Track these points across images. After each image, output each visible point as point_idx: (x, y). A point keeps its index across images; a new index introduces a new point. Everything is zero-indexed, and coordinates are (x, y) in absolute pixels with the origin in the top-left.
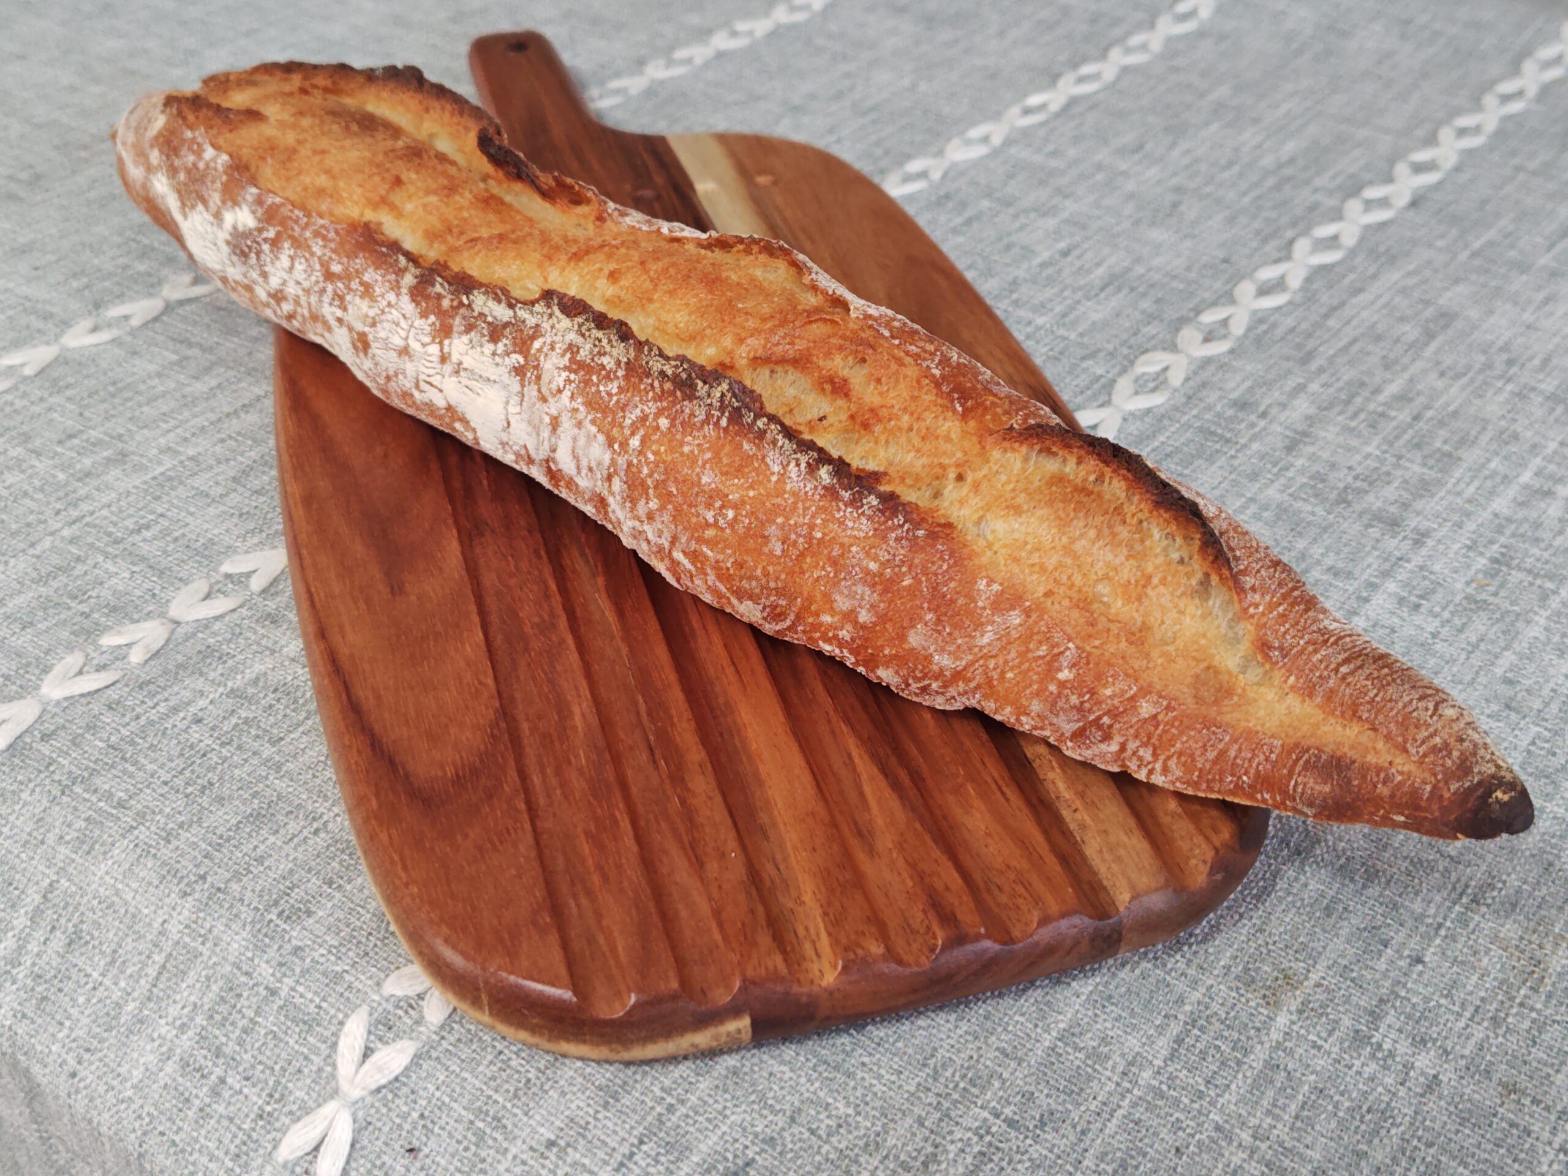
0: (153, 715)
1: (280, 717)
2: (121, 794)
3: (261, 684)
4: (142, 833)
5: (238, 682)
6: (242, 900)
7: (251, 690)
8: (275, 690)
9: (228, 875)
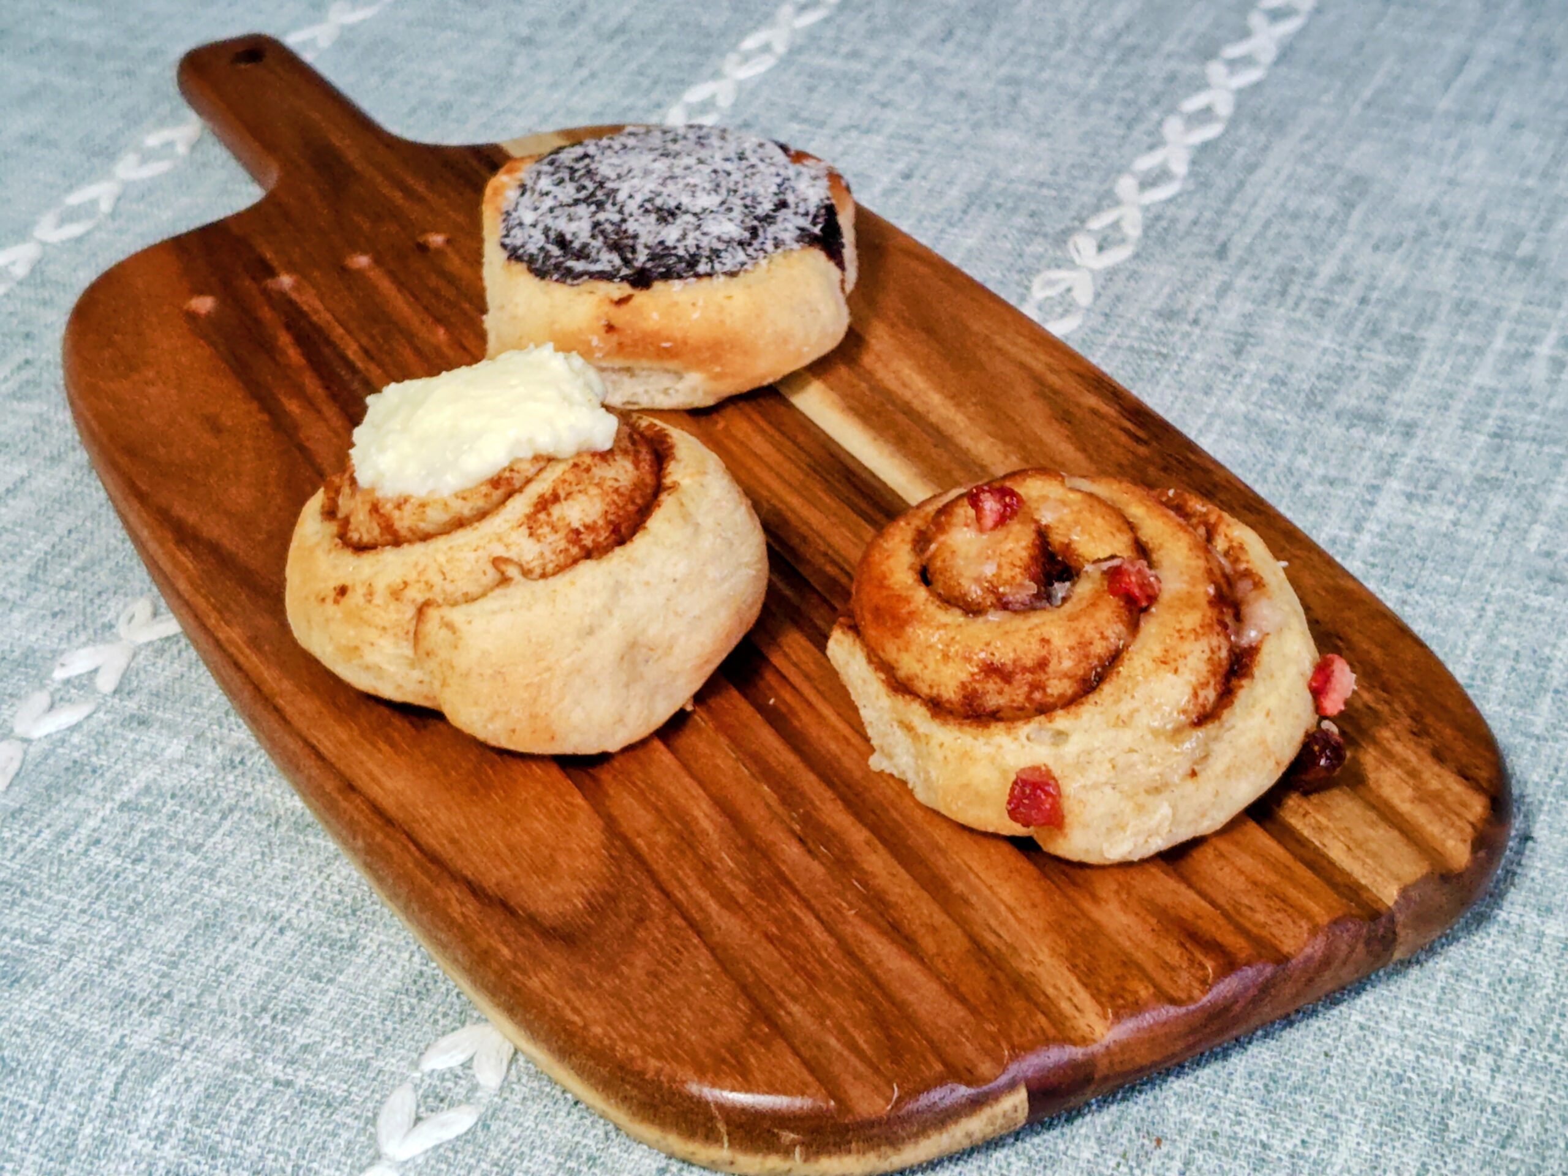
0: (39, 843)
1: (190, 822)
2: (39, 930)
3: (155, 792)
4: (77, 964)
5: (125, 794)
6: (222, 1012)
7: (145, 801)
8: (173, 796)
9: (195, 991)
